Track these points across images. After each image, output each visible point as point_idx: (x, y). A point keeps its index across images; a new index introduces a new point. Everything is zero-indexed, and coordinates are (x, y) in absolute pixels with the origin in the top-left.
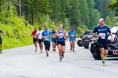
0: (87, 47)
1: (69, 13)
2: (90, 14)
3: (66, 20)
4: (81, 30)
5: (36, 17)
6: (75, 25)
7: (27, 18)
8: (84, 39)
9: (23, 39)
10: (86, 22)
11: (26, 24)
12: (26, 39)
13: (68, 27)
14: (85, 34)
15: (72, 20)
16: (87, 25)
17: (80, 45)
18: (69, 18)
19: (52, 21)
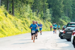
0: (69, 40)
1: (51, 3)
2: (73, 4)
3: (48, 11)
4: (63, 21)
5: (16, 7)
6: (57, 17)
7: (7, 7)
8: (66, 31)
9: (3, 30)
10: (69, 13)
11: (6, 14)
12: (5, 30)
13: (49, 18)
14: (67, 26)
15: (54, 10)
16: (69, 17)
17: (62, 38)
18: (51, 9)
19: (33, 12)
